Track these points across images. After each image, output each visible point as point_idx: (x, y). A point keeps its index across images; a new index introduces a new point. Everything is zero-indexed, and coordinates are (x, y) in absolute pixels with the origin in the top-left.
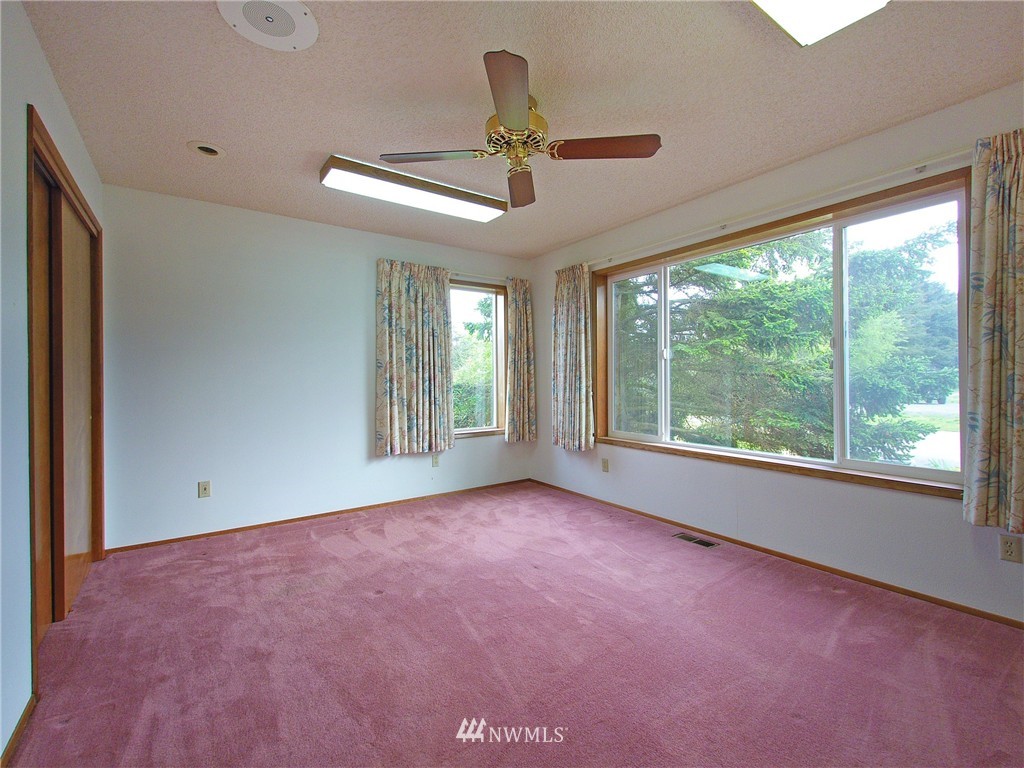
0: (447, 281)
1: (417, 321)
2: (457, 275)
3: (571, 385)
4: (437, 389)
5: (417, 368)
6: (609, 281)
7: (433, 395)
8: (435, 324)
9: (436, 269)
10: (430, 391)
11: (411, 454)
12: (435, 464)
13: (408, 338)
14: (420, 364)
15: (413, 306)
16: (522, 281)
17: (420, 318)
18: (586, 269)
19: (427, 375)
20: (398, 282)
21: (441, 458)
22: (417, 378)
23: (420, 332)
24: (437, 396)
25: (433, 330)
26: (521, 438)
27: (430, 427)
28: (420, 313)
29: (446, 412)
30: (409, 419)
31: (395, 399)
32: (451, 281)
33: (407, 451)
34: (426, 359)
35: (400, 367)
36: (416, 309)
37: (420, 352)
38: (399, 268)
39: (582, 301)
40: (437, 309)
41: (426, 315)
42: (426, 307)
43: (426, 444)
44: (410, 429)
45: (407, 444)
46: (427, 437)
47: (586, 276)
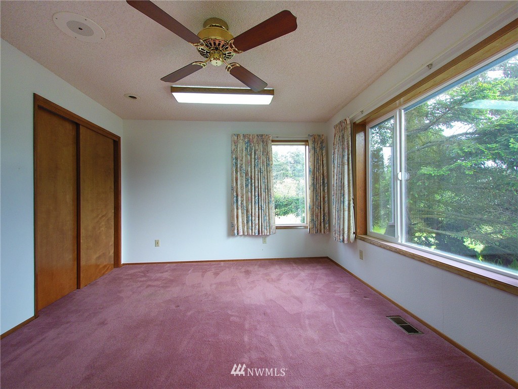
0: (270, 142)
1: (251, 164)
2: (277, 137)
3: (338, 199)
4: (262, 201)
5: (251, 190)
6: (367, 127)
7: (260, 204)
8: (261, 165)
9: (262, 136)
10: (259, 203)
11: (248, 235)
12: (264, 242)
13: (247, 174)
14: (253, 188)
15: (249, 157)
16: (319, 136)
17: (253, 163)
18: (348, 122)
19: (257, 193)
20: (242, 145)
21: (268, 239)
22: (251, 195)
23: (253, 171)
24: (262, 205)
25: (260, 169)
26: (318, 231)
27: (259, 222)
28: (253, 160)
29: (267, 214)
30: (247, 217)
31: (240, 207)
32: (273, 141)
33: (246, 234)
34: (257, 185)
35: (242, 190)
36: (251, 158)
37: (253, 181)
38: (242, 138)
39: (346, 143)
40: (263, 158)
41: (256, 161)
42: (256, 156)
43: (257, 231)
44: (248, 222)
45: (246, 230)
46: (257, 227)
47: (349, 127)
